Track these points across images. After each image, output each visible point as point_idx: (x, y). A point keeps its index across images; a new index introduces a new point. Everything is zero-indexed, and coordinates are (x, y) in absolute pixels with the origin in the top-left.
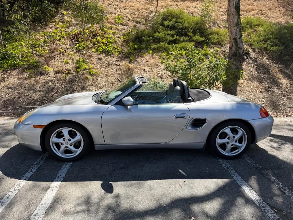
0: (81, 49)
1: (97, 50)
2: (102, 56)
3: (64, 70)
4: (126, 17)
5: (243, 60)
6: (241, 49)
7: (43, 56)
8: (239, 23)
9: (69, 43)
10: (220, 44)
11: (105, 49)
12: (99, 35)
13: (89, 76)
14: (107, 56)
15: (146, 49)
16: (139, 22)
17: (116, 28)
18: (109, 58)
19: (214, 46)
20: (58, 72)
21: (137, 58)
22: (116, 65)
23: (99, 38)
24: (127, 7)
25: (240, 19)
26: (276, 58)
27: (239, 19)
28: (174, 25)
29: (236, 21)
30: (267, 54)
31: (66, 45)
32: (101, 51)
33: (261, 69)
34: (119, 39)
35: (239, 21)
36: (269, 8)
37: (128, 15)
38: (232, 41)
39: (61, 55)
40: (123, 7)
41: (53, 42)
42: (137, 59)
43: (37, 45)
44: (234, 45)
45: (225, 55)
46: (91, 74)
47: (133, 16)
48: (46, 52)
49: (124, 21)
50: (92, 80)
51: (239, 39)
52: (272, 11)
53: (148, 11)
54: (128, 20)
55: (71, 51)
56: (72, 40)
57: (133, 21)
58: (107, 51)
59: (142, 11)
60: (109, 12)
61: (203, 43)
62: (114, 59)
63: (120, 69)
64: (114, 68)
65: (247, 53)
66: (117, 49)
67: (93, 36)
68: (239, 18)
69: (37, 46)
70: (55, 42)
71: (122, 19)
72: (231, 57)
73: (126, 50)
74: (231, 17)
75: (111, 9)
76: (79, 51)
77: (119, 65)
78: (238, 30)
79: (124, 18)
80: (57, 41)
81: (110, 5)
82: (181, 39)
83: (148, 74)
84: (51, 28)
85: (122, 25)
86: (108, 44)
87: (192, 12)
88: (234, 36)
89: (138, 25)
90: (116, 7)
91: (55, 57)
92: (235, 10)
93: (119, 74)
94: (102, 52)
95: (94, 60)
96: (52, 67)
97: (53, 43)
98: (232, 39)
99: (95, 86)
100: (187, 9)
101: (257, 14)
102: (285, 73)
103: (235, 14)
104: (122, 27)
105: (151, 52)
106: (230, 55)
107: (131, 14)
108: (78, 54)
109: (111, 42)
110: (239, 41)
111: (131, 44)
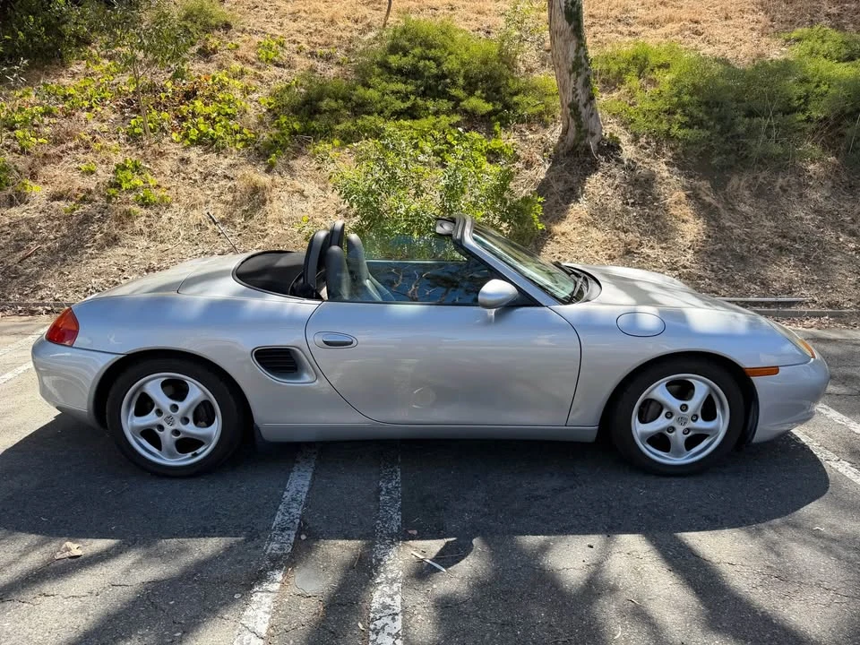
0: (140, 134)
1: (186, 136)
2: (194, 153)
3: (75, 191)
4: (294, 42)
5: (594, 167)
6: (593, 134)
7: (28, 153)
8: (583, 61)
9: (113, 116)
10: (541, 120)
11: (206, 135)
12: (202, 95)
13: (136, 208)
14: (206, 151)
15: (326, 134)
16: (328, 58)
17: (255, 73)
18: (212, 158)
19: (523, 127)
20: (57, 197)
21: (294, 158)
22: (226, 177)
23: (198, 104)
24: (304, 15)
25: (585, 50)
26: (694, 160)
27: (582, 48)
28: (415, 67)
29: (572, 55)
30: (672, 149)
31: (103, 121)
32: (194, 138)
33: (638, 191)
34: (254, 106)
35: (582, 53)
36: (722, 15)
37: (300, 38)
38: (566, 111)
39: (82, 150)
40: (293, 13)
41: (70, 114)
42: (291, 162)
43: (19, 122)
44: (573, 124)
45: (545, 151)
46: (145, 203)
47: (315, 39)
48: (40, 140)
49: (284, 55)
50: (143, 219)
51: (585, 105)
52: (731, 22)
53: (360, 26)
54: (298, 53)
55: (110, 140)
56: (122, 107)
57: (312, 53)
58: (212, 139)
59: (342, 25)
60: (248, 28)
61: (493, 118)
62: (226, 160)
63: (233, 190)
64: (216, 186)
65: (611, 148)
66: (239, 132)
67: (185, 96)
68: (581, 44)
69: (18, 125)
70: (77, 114)
71: (280, 48)
72: (561, 157)
73: (265, 136)
74: (559, 42)
75: (254, 21)
76: (133, 138)
77: (232, 179)
78: (580, 80)
79: (287, 45)
80: (83, 111)
81: (257, 7)
82: (431, 104)
83: (309, 204)
84: (74, 75)
85: (278, 65)
86: (217, 119)
87: (488, 27)
88: (570, 98)
89: (321, 65)
90: (273, 13)
91: (62, 155)
92: (566, 24)
93: (226, 203)
94: (199, 142)
95: (167, 165)
96: (45, 183)
97: (68, 115)
98: (566, 105)
99: (149, 236)
100: (477, 20)
101: (680, 31)
102: (703, 204)
103: (568, 34)
104: (275, 71)
105: (336, 142)
106: (558, 151)
107: (311, 33)
108: (128, 147)
109: (229, 115)
110: (584, 111)
111: (283, 119)
